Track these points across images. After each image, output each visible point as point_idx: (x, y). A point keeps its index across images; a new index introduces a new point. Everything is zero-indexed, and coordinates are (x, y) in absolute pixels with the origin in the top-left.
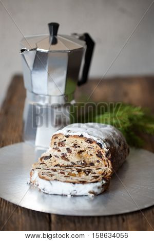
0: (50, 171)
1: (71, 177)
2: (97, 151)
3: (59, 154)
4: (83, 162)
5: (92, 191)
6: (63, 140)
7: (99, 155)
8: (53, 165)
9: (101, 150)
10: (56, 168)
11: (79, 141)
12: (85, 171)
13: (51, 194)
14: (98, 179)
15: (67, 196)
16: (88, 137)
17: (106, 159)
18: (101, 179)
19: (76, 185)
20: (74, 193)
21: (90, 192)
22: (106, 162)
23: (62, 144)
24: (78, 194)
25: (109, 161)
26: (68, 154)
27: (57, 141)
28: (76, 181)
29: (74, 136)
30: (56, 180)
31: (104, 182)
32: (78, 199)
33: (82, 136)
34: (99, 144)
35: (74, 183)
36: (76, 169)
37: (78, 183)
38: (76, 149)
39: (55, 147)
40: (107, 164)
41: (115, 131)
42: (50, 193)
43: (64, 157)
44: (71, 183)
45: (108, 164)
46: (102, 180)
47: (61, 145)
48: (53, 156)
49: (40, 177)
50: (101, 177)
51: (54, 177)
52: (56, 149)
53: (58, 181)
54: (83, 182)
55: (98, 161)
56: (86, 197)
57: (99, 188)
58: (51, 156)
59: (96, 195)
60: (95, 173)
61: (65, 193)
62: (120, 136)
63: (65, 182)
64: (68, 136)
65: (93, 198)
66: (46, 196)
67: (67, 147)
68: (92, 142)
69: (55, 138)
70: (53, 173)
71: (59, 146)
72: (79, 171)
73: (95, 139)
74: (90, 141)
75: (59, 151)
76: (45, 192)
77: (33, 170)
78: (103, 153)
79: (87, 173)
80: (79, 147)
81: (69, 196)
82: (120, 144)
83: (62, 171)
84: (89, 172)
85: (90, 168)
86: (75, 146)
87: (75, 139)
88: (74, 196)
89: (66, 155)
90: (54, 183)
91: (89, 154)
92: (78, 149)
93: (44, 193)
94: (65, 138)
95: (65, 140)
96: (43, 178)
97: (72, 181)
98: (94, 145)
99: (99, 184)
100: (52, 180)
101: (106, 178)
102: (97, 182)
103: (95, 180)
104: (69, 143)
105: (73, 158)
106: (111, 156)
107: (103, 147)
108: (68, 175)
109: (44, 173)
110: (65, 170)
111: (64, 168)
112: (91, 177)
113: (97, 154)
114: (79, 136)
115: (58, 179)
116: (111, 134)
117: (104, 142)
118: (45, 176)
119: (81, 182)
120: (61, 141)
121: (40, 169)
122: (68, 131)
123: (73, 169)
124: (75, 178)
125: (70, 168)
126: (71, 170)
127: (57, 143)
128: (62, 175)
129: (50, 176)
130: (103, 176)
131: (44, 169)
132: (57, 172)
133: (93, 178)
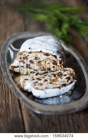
0: (37, 80)
1: (54, 82)
6: (27, 55)
8: (35, 75)
9: (56, 60)
11: (39, 55)
16: (46, 52)
19: (62, 88)
21: (69, 91)
22: (59, 67)
27: (22, 56)
29: (35, 52)
30: (46, 88)
31: (76, 81)
33: (41, 52)
34: (54, 56)
35: (60, 88)
36: (52, 74)
37: (62, 87)
39: (21, 60)
43: (28, 66)
44: (57, 88)
46: (74, 80)
47: (25, 59)
50: (71, 78)
51: (44, 86)
53: (49, 88)
54: (65, 85)
55: (54, 67)
58: (18, 67)
59: (72, 91)
63: (54, 88)
64: (30, 53)
67: (30, 59)
68: (49, 55)
69: (20, 55)
70: (40, 82)
72: (55, 75)
73: (51, 53)
74: (47, 55)
76: (40, 98)
77: (24, 82)
84: (62, 75)
86: (36, 58)
87: (36, 54)
89: (30, 65)
90: (47, 91)
92: (38, 60)
94: (28, 54)
96: (37, 89)
97: (57, 86)
98: (51, 57)
103: (70, 81)
104: (31, 57)
105: (35, 66)
107: (58, 57)
108: (51, 82)
109: (35, 84)
110: (45, 77)
111: (43, 75)
112: (65, 79)
113: (53, 62)
114: (39, 52)
115: (47, 87)
116: (57, 45)
117: (57, 53)
118: (37, 86)
119: (64, 86)
120: (25, 56)
121: (28, 80)
122: (29, 48)
123: (50, 75)
124: (57, 83)
125: (47, 75)
126: (49, 76)
127: (22, 58)
128: (47, 82)
129: (40, 85)
130: (72, 76)
131: (31, 80)
132: (42, 80)
133: (67, 79)
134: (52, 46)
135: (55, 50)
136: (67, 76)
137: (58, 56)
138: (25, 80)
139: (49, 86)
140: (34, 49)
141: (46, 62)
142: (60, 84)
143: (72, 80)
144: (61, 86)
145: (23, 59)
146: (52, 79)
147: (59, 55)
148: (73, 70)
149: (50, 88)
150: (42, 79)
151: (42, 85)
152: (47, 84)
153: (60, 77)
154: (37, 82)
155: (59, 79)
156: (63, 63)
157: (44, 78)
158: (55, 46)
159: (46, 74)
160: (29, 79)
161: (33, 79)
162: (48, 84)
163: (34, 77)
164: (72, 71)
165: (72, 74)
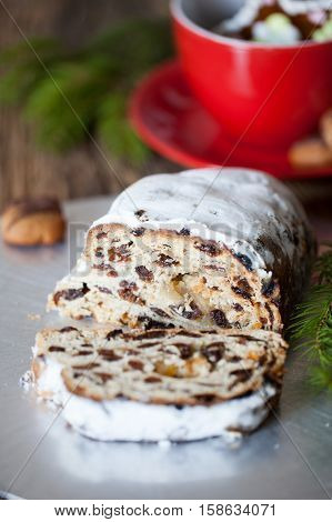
0: (95, 358)
1: (167, 380)
2: (235, 279)
3: (114, 284)
5: (235, 425)
6: (125, 242)
7: (243, 290)
8: (102, 335)
9: (249, 276)
10: (113, 344)
11: (178, 246)
12: (205, 354)
13: (108, 442)
14: (249, 384)
15: (156, 443)
16: (208, 235)
17: (263, 301)
18: (261, 379)
19: (187, 412)
20: (177, 435)
21: (230, 429)
22: (263, 308)
23: (120, 253)
24: (190, 437)
25: (274, 308)
26: (140, 284)
27: (106, 244)
28: (185, 397)
29: (160, 231)
30: (120, 396)
31: (271, 391)
32: (191, 450)
33: (186, 232)
34: (240, 257)
35: (179, 406)
36: (178, 345)
37: (192, 405)
38: (167, 270)
39: (99, 261)
40: (266, 314)
41: (276, 196)
42: (103, 439)
43: (127, 291)
44: (168, 404)
45: (271, 316)
46: (264, 384)
47: (117, 258)
48: (93, 289)
49: (69, 389)
50: (258, 374)
51: (113, 387)
52: (101, 267)
53: (129, 399)
54: (208, 400)
55: (238, 307)
56: (216, 443)
57: (255, 411)
59: (247, 433)
60: (236, 359)
61: (150, 435)
62: (292, 211)
63: (153, 402)
64: (139, 233)
65: (237, 445)
66: (91, 445)
67: (136, 262)
68: (220, 252)
69: (98, 237)
70: (107, 367)
71: (112, 259)
72: (187, 353)
74: (212, 249)
75: (113, 273)
76: (89, 434)
77: (41, 356)
78: (252, 284)
79: (212, 358)
80: (176, 263)
81: (165, 445)
82: (296, 241)
83: (133, 358)
84: (219, 355)
85: (219, 338)
86: (163, 260)
87: (162, 240)
88: (180, 443)
89: (135, 288)
90: (118, 408)
91: (210, 283)
93: (85, 437)
94: (131, 237)
95: (131, 243)
96: (79, 392)
97: (171, 397)
98: (222, 259)
99: (256, 401)
100: (110, 400)
101: (275, 374)
102: (248, 393)
103: (240, 388)
104: (142, 254)
105: (158, 296)
106: (281, 293)
107: (254, 265)
108: (156, 375)
109: (79, 371)
110: (141, 350)
111: (137, 343)
112: (227, 374)
113: (235, 285)
114: (175, 232)
115: (126, 392)
116: (270, 213)
117: (257, 249)
118: (83, 382)
119: (202, 400)
120: (117, 245)
121: (62, 350)
122: (139, 213)
123: (168, 348)
124: (179, 384)
125: (157, 343)
126: (161, 350)
127: (105, 252)
128: (137, 373)
129: (100, 380)
130: (263, 369)
131: (76, 351)
132: (120, 362)
133: (234, 378)
134: (242, 214)
135: (253, 233)
136: (243, 365)
137: (258, 262)
138: (52, 349)
139: (134, 389)
140: (157, 219)
141: (205, 281)
142: (187, 391)
143: (254, 385)
144: (193, 400)
145: (106, 258)
146: (167, 362)
147: (263, 256)
148: (283, 343)
149: (137, 401)
150: (125, 355)
151: (110, 383)
152: (130, 382)
153: (209, 361)
154: (97, 365)
155: (201, 367)
157: (136, 353)
158: (255, 216)
159: (154, 340)
160: (67, 350)
161: (84, 349)
162: (135, 380)
163: (93, 343)
164: (277, 346)
165: (269, 359)
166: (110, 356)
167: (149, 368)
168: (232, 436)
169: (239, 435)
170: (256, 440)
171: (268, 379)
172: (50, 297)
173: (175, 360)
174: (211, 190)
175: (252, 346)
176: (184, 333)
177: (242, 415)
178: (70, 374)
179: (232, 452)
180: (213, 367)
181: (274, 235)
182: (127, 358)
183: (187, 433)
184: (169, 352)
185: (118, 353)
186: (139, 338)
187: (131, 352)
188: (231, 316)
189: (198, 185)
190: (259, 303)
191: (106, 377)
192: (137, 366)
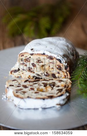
0: (21, 87)
1: (40, 92)
2: (58, 65)
4: (46, 74)
5: (58, 103)
6: (29, 57)
7: (60, 68)
8: (23, 81)
9: (61, 65)
10: (26, 84)
11: (42, 58)
12: (50, 85)
13: (26, 109)
14: (62, 92)
15: (38, 109)
16: (49, 54)
17: (65, 71)
18: (65, 91)
19: (46, 101)
20: (44, 107)
22: (65, 73)
24: (47, 107)
25: (68, 73)
27: (24, 58)
28: (45, 97)
29: (38, 54)
30: (28, 97)
31: (68, 94)
32: (47, 110)
33: (44, 54)
35: (44, 99)
36: (43, 83)
37: (47, 99)
38: (40, 64)
39: (22, 62)
40: (66, 74)
41: (68, 44)
42: (24, 108)
43: (30, 70)
44: (41, 99)
45: (67, 75)
46: (66, 93)
47: (27, 61)
48: (21, 70)
49: (15, 96)
50: (64, 90)
51: (26, 95)
52: (23, 64)
53: (31, 98)
54: (51, 97)
55: (59, 73)
56: (54, 108)
57: (64, 100)
58: (19, 70)
59: (62, 105)
60: (58, 86)
61: (37, 107)
62: (72, 47)
63: (37, 98)
64: (32, 54)
65: (59, 109)
66: (21, 110)
67: (32, 62)
68: (53, 59)
69: (21, 56)
70: (25, 90)
72: (45, 85)
73: (55, 56)
74: (51, 58)
75: (26, 65)
76: (21, 107)
77: (8, 88)
78: (62, 67)
79: (52, 86)
80: (42, 62)
81: (40, 109)
82: (73, 55)
83: (31, 87)
84: (54, 85)
85: (54, 81)
86: (39, 61)
87: (38, 56)
88: (44, 109)
89: (32, 69)
90: (28, 100)
92: (41, 64)
93: (20, 108)
96: (17, 96)
97: (42, 97)
98: (55, 60)
99: (64, 97)
100: (25, 98)
101: (69, 90)
102: (62, 95)
103: (60, 94)
104: (34, 59)
105: (38, 71)
106: (70, 69)
108: (38, 91)
109: (17, 91)
110: (33, 85)
112: (56, 91)
113: (57, 67)
114: (41, 54)
115: (30, 96)
116: (66, 48)
117: (63, 57)
118: (18, 94)
120: (27, 58)
121: (13, 86)
122: (32, 49)
123: (41, 84)
124: (44, 93)
125: (38, 83)
126: (39, 85)
128: (33, 91)
129: (23, 93)
131: (16, 86)
132: (28, 88)
133: (58, 91)
134: (59, 49)
135: (62, 53)
136: (60, 88)
137: (63, 61)
138: (10, 86)
139: (32, 95)
140: (37, 51)
141: (50, 66)
142: (46, 95)
143: (63, 93)
144: (47, 98)
145: (24, 61)
146: (40, 88)
147: (65, 59)
148: (71, 82)
149: (33, 98)
150: (29, 86)
152: (31, 93)
153: (51, 87)
154: (22, 89)
155: (49, 89)
156: (68, 69)
157: (32, 86)
158: (62, 49)
161: (18, 85)
162: (32, 93)
163: (21, 83)
164: (69, 82)
165: (67, 86)
166: (25, 87)
167: (36, 90)
168: (58, 106)
169: (60, 106)
170: (64, 107)
171: (67, 91)
172: (10, 72)
173: (42, 87)
174: (51, 43)
175: (62, 83)
176: (44, 80)
177: (60, 101)
178: (15, 92)
179: (58, 110)
180: (52, 89)
181: (67, 54)
182: (30, 87)
183: (46, 106)
184: (41, 85)
185: (27, 86)
186: (33, 82)
187: (31, 86)
188: (57, 75)
189: (47, 41)
190: (64, 72)
191: (24, 92)
192: (32, 89)
